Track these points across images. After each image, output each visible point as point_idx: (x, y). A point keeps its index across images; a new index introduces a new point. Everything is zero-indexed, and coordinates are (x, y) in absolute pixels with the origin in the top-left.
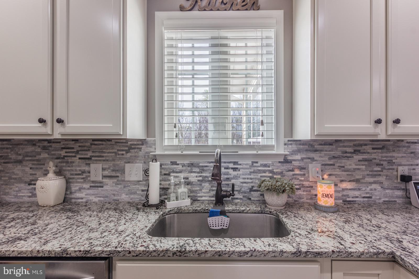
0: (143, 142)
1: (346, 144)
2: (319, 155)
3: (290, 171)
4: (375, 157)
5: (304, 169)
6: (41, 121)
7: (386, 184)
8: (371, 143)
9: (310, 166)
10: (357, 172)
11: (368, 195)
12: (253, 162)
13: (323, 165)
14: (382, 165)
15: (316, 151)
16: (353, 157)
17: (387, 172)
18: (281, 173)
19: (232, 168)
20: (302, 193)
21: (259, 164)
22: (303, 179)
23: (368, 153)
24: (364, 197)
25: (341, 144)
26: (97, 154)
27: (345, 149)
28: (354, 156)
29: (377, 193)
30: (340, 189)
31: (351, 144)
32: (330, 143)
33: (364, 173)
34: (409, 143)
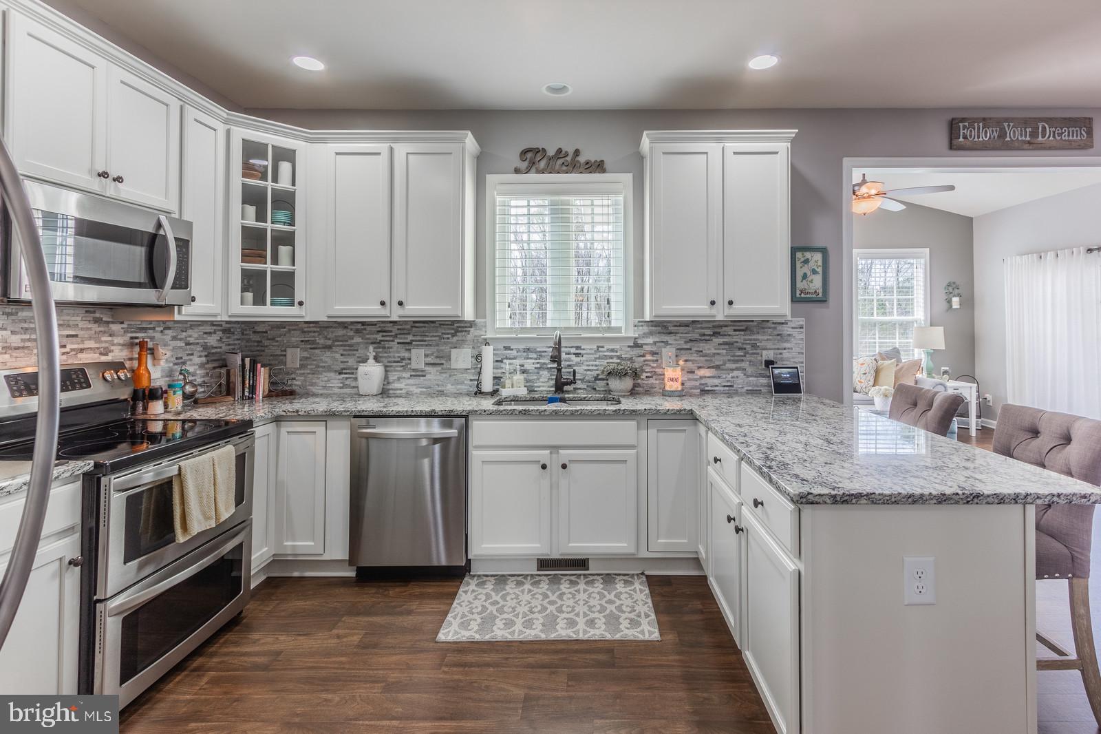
0: (471, 324)
2: (674, 338)
3: (641, 356)
4: (737, 340)
5: (657, 354)
6: (383, 303)
7: (750, 370)
8: (732, 324)
9: (664, 350)
10: (717, 357)
11: (729, 384)
12: (598, 347)
13: (678, 349)
14: (745, 349)
15: (670, 333)
16: (712, 340)
17: (751, 357)
18: (631, 359)
19: (574, 354)
20: (654, 382)
21: (605, 349)
22: (655, 365)
23: (729, 335)
24: (724, 386)
25: (699, 326)
26: (419, 338)
27: (703, 331)
28: (714, 340)
29: (739, 381)
30: (696, 377)
31: (710, 325)
32: (686, 325)
33: (724, 358)
34: (775, 323)
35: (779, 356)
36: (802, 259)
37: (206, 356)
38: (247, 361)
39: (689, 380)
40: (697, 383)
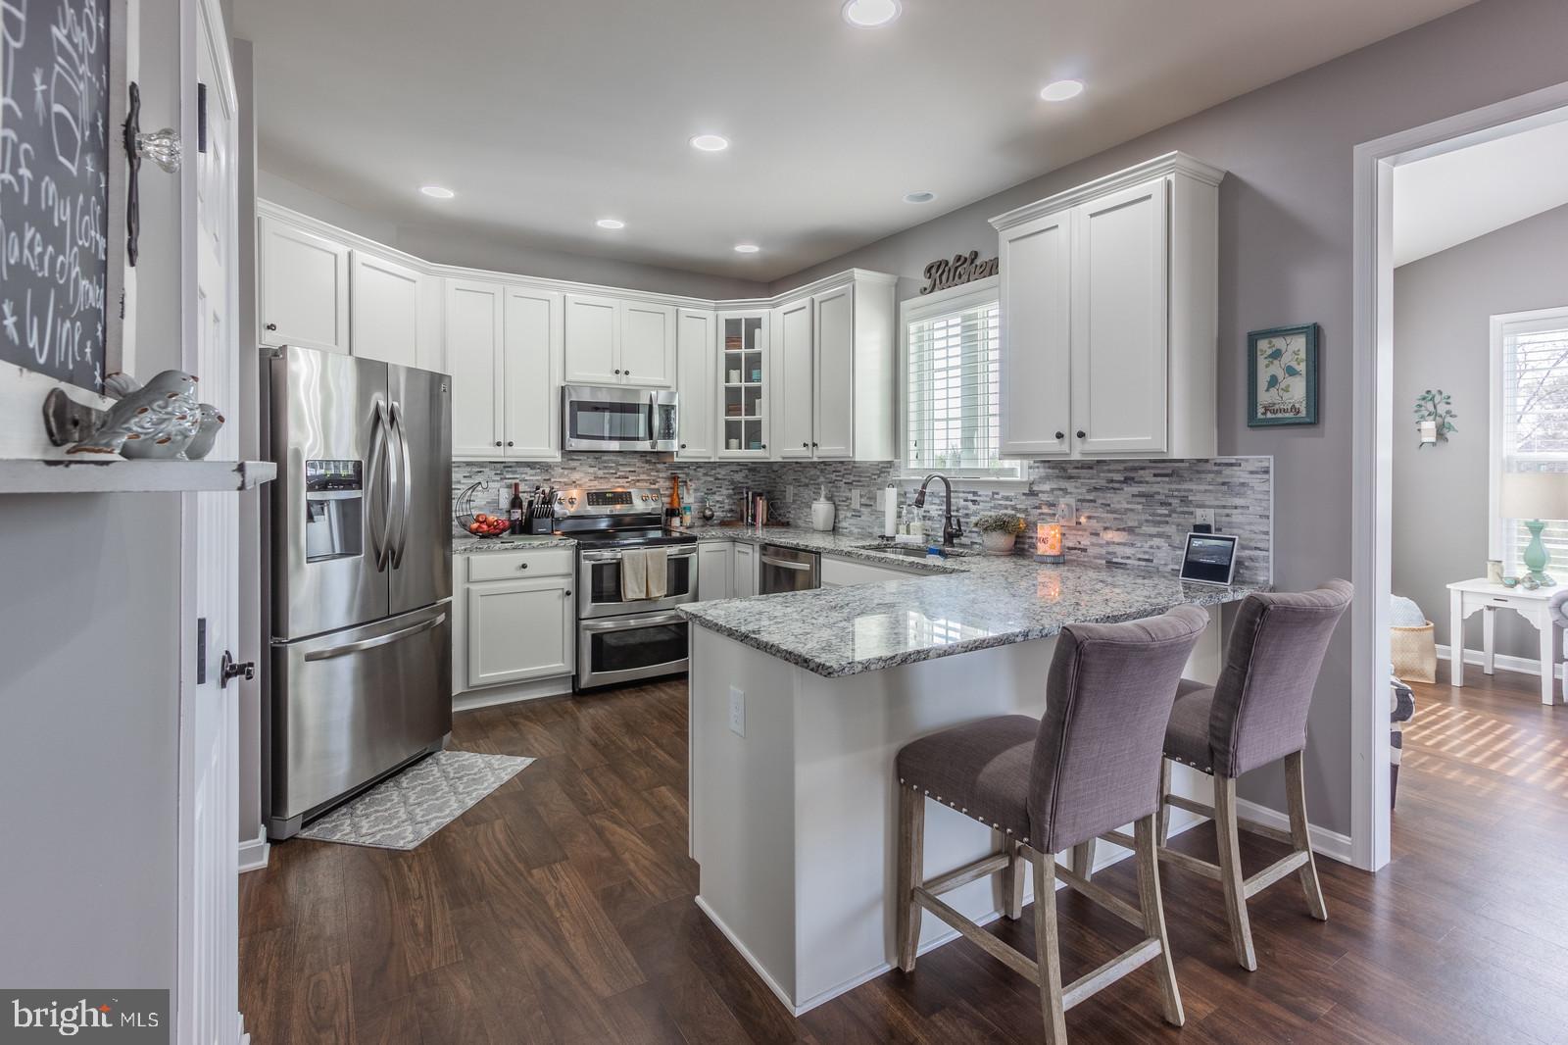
0: (890, 464)
1: (1111, 467)
2: (1074, 484)
3: (1036, 508)
4: (1158, 490)
5: (1054, 505)
6: (805, 445)
7: (1177, 539)
8: (1152, 464)
9: (1062, 501)
10: (1130, 514)
11: (1147, 557)
12: (993, 493)
13: (1079, 500)
14: (1170, 504)
15: (1070, 478)
16: (1122, 489)
17: (1179, 518)
18: (1025, 511)
19: (972, 501)
21: (1000, 497)
23: (1147, 483)
24: (1139, 559)
25: (1106, 468)
26: (857, 479)
27: (1111, 475)
28: (1125, 489)
29: (1161, 554)
30: (1101, 542)
31: (1121, 467)
32: (1089, 466)
33: (1139, 517)
34: (1219, 465)
35: (1224, 519)
36: (1269, 352)
37: (733, 489)
38: (750, 494)
39: (1093, 544)
40: (1103, 551)
